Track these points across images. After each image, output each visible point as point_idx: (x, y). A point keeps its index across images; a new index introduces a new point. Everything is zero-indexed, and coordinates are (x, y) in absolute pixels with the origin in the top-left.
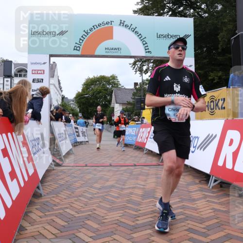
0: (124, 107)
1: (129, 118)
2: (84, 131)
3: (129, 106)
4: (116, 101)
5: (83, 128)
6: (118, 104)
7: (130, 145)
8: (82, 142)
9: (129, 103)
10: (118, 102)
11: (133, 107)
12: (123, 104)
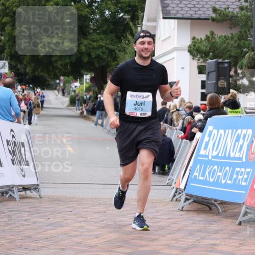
0: (202, 35)
1: (222, 83)
2: (18, 140)
3: (221, 32)
4: (164, 7)
5: (15, 126)
6: (173, 23)
7: (222, 203)
8: (10, 188)
9: (222, 18)
10: (173, 9)
11: (242, 37)
12: (195, 21)
